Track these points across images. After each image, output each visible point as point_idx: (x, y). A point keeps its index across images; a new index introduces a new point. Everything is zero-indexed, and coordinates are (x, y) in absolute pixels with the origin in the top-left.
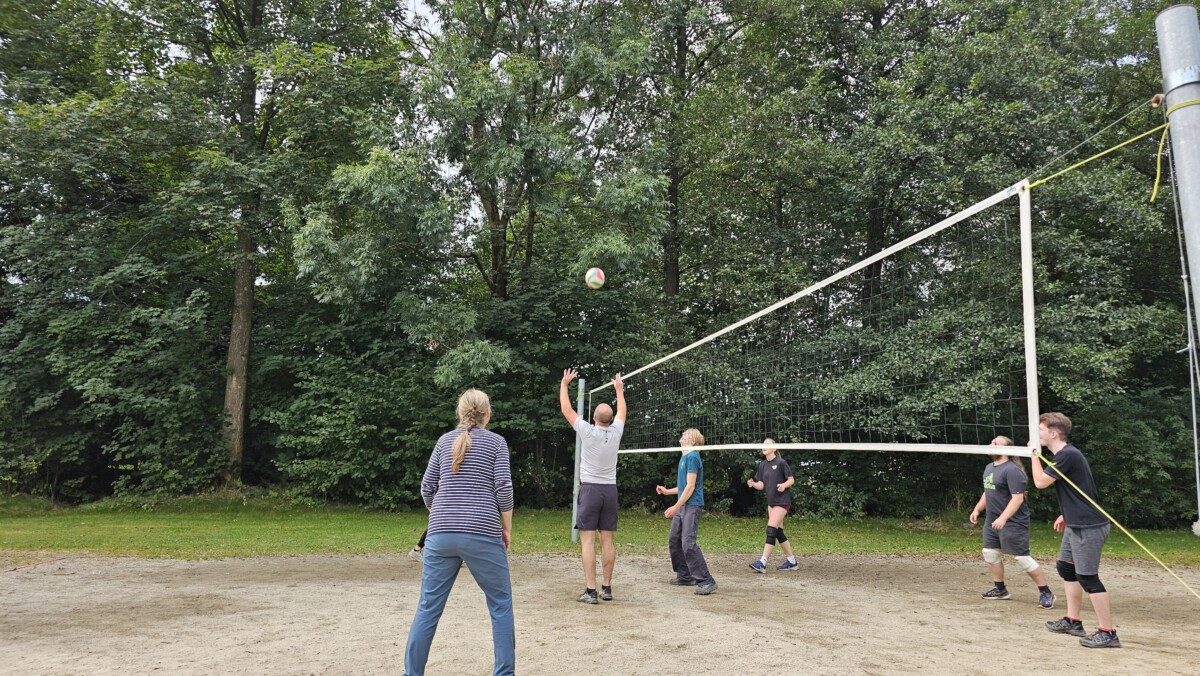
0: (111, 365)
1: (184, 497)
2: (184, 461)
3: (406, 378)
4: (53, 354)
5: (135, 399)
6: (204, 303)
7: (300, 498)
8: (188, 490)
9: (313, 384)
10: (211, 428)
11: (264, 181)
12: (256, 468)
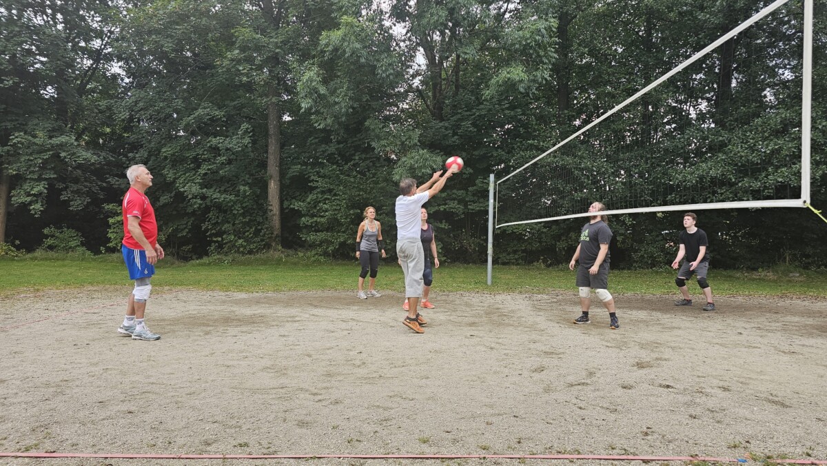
0: (199, 175)
1: (248, 256)
2: (247, 234)
3: (377, 178)
4: (166, 170)
5: (215, 196)
6: (249, 133)
7: (317, 256)
8: (250, 252)
9: (320, 183)
10: (261, 213)
11: (278, 47)
12: (290, 239)
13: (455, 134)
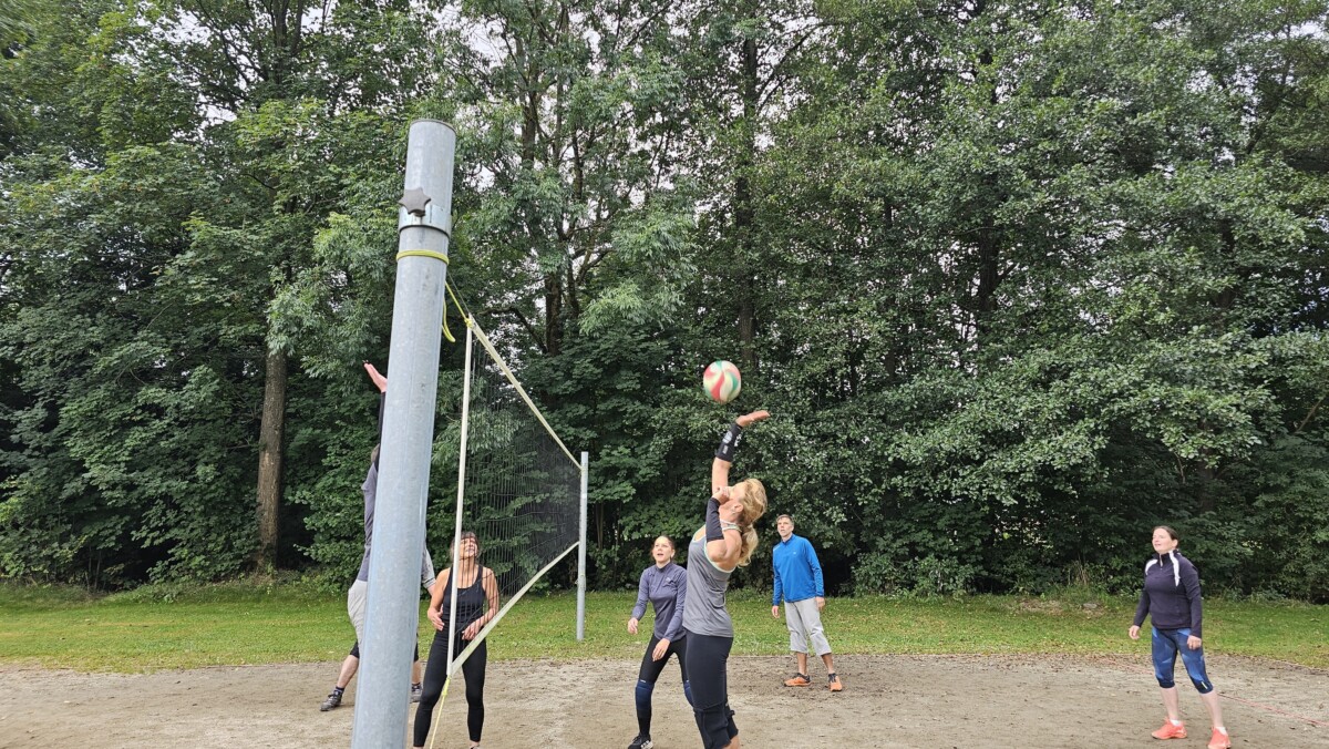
1: (211, 584)
2: (211, 546)
8: (216, 578)
10: (240, 510)
13: (568, 376)
